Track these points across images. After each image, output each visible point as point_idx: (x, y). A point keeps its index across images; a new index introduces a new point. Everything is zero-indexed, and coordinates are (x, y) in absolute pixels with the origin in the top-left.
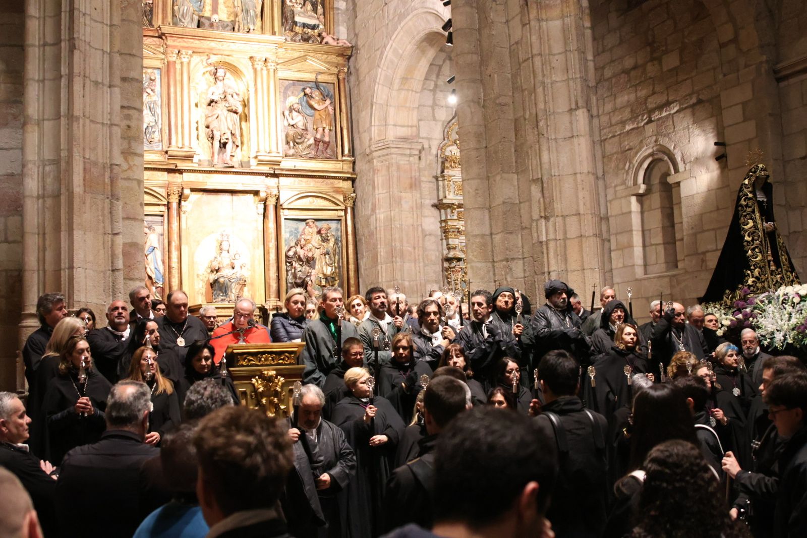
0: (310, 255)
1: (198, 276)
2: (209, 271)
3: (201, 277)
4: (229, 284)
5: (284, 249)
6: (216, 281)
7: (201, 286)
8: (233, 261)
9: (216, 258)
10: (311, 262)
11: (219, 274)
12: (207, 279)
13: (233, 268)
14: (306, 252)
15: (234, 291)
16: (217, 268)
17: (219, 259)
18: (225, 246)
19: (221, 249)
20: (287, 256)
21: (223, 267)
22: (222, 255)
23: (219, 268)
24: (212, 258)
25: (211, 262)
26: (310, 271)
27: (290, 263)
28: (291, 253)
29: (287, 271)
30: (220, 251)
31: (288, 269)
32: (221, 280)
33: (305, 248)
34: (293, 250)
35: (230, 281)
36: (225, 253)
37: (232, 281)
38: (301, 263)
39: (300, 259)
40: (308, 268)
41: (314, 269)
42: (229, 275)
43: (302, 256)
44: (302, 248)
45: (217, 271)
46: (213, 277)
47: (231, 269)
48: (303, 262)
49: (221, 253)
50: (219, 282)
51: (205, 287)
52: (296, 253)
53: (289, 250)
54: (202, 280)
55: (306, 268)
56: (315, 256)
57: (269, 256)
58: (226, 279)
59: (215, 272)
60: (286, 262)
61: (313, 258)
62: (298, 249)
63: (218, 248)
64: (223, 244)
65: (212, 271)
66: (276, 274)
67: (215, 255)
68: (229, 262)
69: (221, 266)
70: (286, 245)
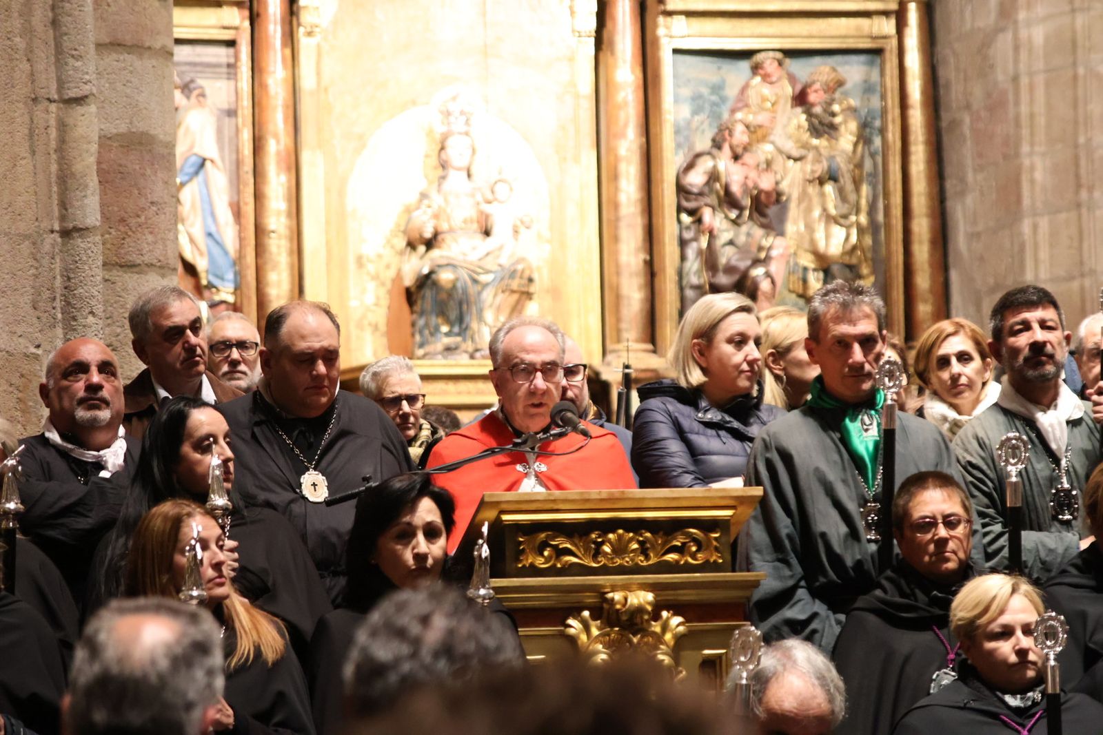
0: (766, 183)
1: (360, 261)
2: (401, 243)
3: (371, 268)
4: (473, 289)
5: (671, 162)
6: (426, 281)
7: (370, 299)
8: (487, 208)
9: (424, 196)
10: (772, 211)
11: (435, 253)
12: (392, 273)
13: (487, 233)
14: (753, 175)
15: (489, 316)
16: (428, 234)
17: (436, 200)
18: (457, 153)
19: (444, 165)
20: (682, 190)
21: (451, 230)
22: (447, 185)
23: (436, 235)
24: (413, 198)
25: (408, 210)
26: (766, 243)
27: (691, 213)
28: (696, 179)
29: (683, 243)
30: (440, 172)
31: (688, 235)
32: (445, 277)
33: (748, 158)
34: (705, 164)
35: (475, 281)
36: (456, 179)
37: (484, 278)
38: (733, 214)
39: (729, 200)
40: (758, 232)
41: (781, 233)
42: (473, 257)
43: (736, 189)
44: (736, 157)
45: (430, 244)
46: (415, 265)
47: (479, 237)
48: (741, 209)
49: (443, 178)
50: (435, 284)
51: (385, 302)
52: (714, 176)
53: (690, 166)
54: (376, 277)
55: (751, 232)
56: (784, 186)
57: (617, 189)
58: (464, 275)
59: (422, 249)
60: (680, 209)
61: (779, 194)
62: (724, 163)
63: (434, 161)
64: (450, 143)
65: (411, 245)
66: (643, 256)
67: (422, 185)
68: (473, 213)
69: (444, 226)
70: (679, 146)
